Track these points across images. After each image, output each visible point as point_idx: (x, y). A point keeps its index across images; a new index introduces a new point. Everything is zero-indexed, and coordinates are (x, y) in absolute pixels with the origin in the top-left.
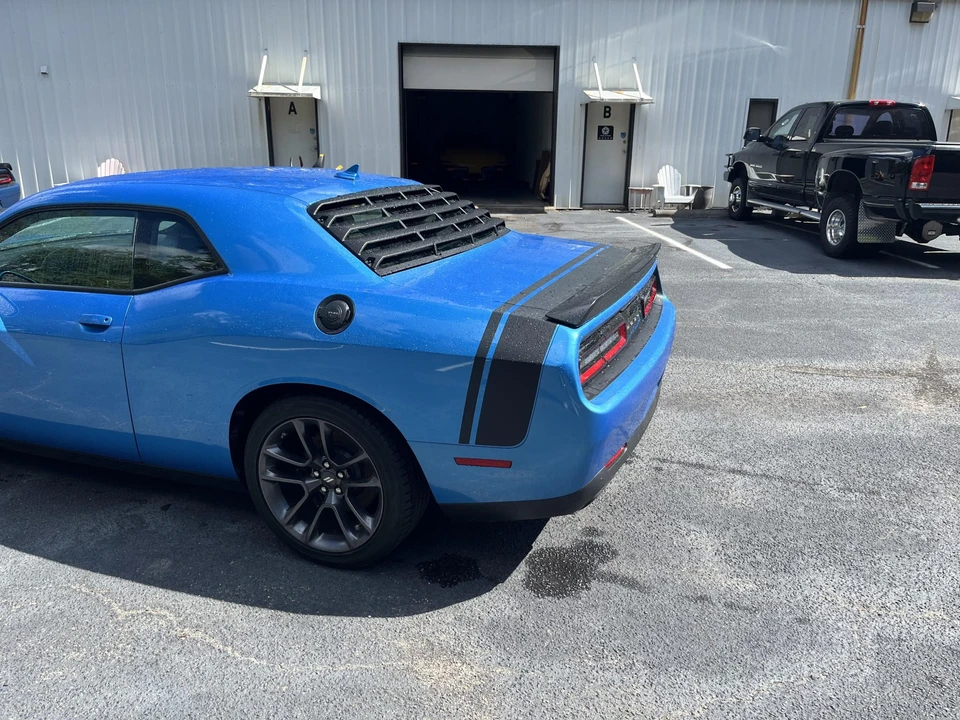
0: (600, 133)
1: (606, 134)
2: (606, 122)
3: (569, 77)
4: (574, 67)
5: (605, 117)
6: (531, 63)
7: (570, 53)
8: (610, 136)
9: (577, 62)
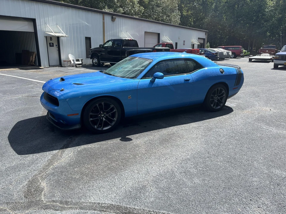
0: (50, 45)
1: (52, 45)
2: (51, 42)
3: (40, 28)
4: (41, 25)
5: (51, 40)
6: (26, 23)
7: (39, 21)
8: (53, 46)
9: (41, 24)
